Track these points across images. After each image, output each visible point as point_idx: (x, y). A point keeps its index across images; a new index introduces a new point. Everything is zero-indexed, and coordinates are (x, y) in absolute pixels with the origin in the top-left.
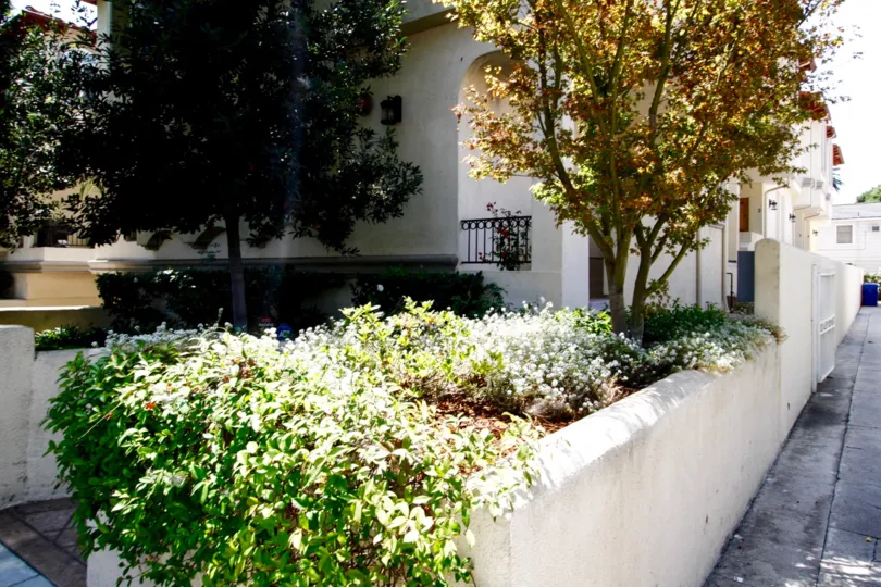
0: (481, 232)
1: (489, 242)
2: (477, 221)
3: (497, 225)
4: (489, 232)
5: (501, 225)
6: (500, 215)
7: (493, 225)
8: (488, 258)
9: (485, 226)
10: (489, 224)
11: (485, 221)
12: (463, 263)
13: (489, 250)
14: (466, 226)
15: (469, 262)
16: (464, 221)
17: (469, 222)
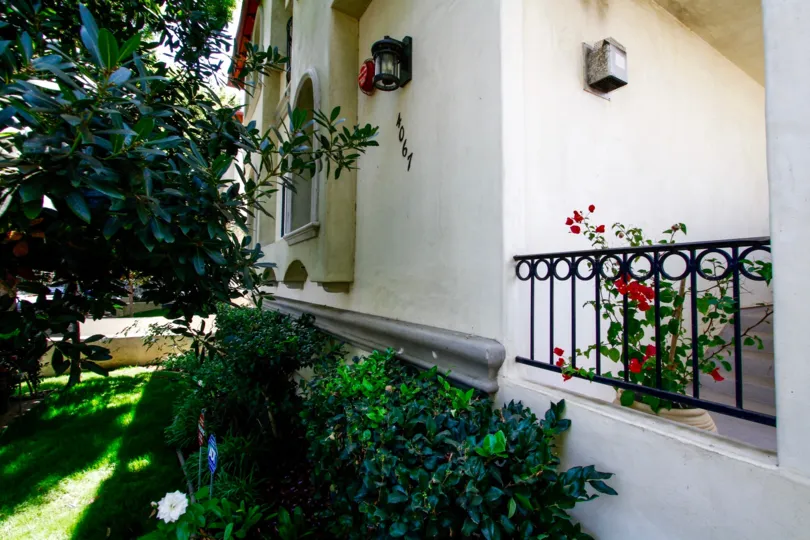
0: (563, 288)
1: (586, 315)
2: (552, 260)
3: (610, 268)
4: (586, 290)
5: (625, 269)
6: (613, 242)
7: (597, 270)
8: (586, 363)
9: (573, 272)
10: (584, 268)
11: (573, 258)
12: (519, 360)
13: (586, 339)
14: (525, 270)
15: (531, 362)
16: (521, 259)
17: (533, 260)
